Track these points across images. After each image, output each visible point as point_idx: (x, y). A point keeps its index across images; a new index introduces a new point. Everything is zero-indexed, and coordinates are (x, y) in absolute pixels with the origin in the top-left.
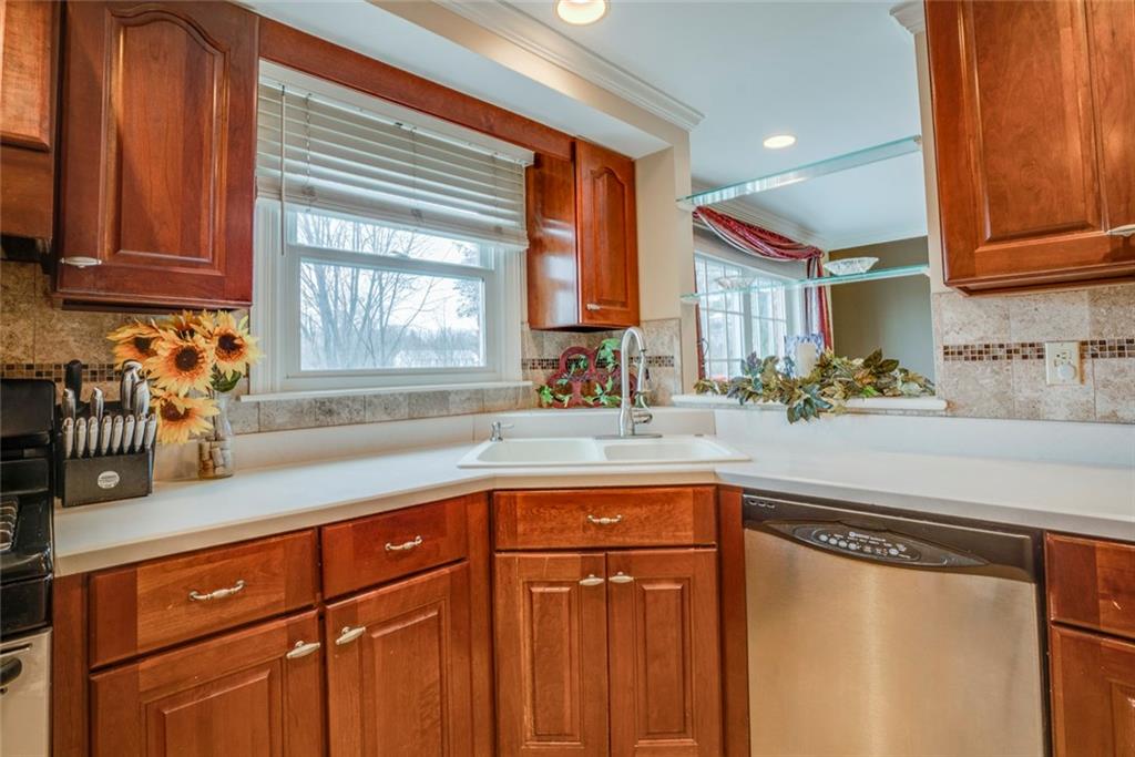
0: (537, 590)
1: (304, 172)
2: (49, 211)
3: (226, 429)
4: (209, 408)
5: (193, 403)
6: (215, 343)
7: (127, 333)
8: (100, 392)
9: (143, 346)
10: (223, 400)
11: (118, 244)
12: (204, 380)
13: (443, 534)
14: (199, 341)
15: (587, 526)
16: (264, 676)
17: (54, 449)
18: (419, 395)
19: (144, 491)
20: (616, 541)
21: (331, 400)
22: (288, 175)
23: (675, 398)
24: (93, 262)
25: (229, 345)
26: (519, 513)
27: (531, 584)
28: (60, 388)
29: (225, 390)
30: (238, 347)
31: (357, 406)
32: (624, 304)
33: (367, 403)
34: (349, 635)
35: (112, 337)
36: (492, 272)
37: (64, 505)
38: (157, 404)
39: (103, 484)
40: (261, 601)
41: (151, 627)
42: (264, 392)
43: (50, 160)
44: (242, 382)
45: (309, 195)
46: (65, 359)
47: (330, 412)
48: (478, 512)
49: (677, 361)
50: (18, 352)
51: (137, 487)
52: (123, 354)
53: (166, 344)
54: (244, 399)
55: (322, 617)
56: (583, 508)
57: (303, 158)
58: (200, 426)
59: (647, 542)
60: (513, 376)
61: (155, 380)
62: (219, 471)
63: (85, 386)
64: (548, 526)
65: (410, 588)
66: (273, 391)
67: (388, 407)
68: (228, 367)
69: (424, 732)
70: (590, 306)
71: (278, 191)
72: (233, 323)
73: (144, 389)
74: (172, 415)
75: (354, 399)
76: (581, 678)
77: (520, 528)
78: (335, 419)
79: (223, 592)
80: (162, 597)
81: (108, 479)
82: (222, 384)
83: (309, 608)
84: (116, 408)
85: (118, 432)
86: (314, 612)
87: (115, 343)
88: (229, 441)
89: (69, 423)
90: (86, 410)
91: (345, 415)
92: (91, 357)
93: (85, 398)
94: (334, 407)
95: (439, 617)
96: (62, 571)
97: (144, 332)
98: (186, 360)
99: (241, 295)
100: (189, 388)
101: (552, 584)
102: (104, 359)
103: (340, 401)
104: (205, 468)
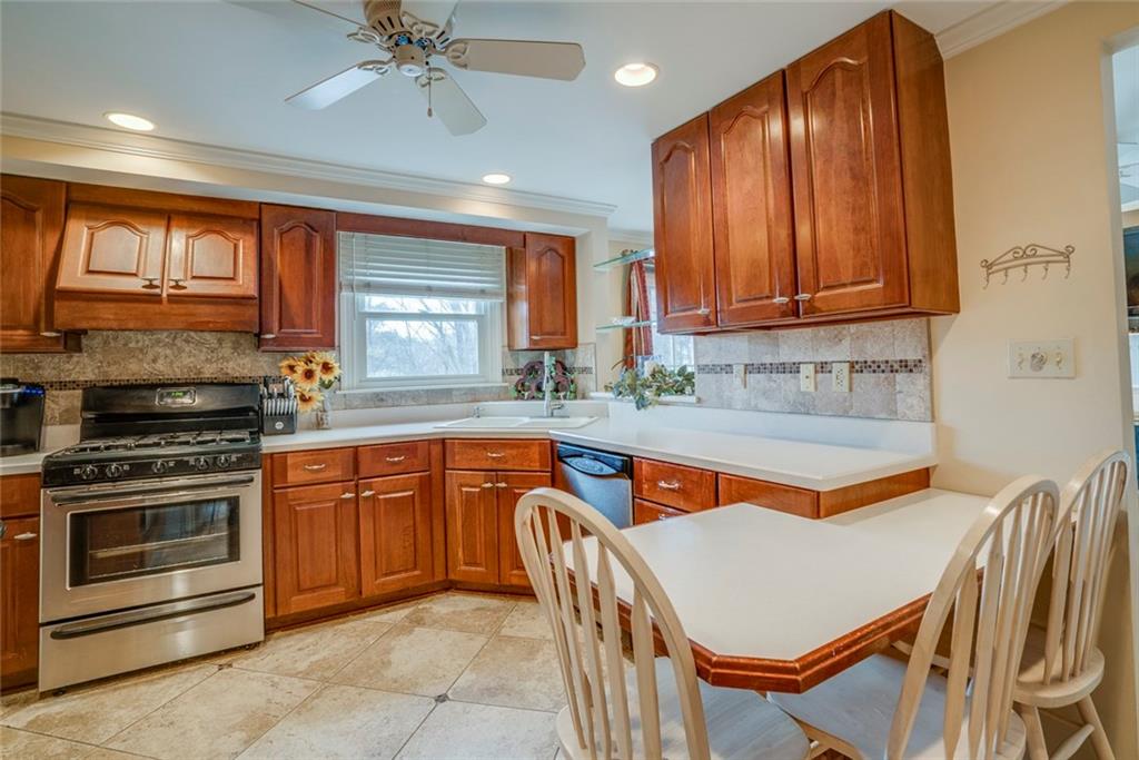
0: (464, 489)
1: (365, 275)
2: (257, 321)
3: (328, 406)
4: (319, 397)
5: (313, 394)
6: (320, 367)
7: (285, 363)
8: (275, 389)
9: (292, 368)
10: (326, 393)
11: (281, 328)
12: (316, 384)
13: (416, 457)
14: (313, 366)
15: (487, 458)
16: (333, 504)
17: (259, 412)
18: (433, 391)
19: (293, 433)
20: (501, 467)
21: (382, 393)
22: (357, 278)
23: (592, 394)
24: (272, 336)
25: (326, 367)
26: (456, 450)
27: (462, 486)
28: (262, 386)
29: (327, 388)
30: (330, 368)
31: (397, 396)
32: (564, 334)
33: (402, 395)
34: (367, 493)
35: (281, 365)
36: (483, 316)
37: (264, 435)
38: (298, 394)
39: (277, 427)
40: (332, 474)
41: (293, 477)
42: (349, 389)
43: (257, 301)
44: (335, 384)
45: (369, 287)
46: (262, 374)
47: (382, 400)
48: (436, 450)
49: (594, 370)
50: (246, 371)
51: (290, 429)
52: (285, 371)
53: (301, 368)
54: (338, 392)
55: (357, 486)
56: (485, 449)
57: (365, 267)
58: (316, 405)
59: (516, 468)
60: (496, 379)
61: (297, 384)
62: (325, 426)
63: (271, 386)
64: (470, 457)
65: (398, 479)
66: (353, 388)
67: (415, 397)
68: (327, 378)
69: (405, 548)
70: (535, 338)
71: (351, 287)
72: (330, 357)
73: (291, 387)
74: (304, 399)
75: (395, 393)
76: (485, 535)
77: (457, 458)
78: (385, 403)
79: (316, 467)
80: (296, 467)
81: (279, 425)
82: (326, 386)
83: (351, 480)
84: (281, 395)
85: (282, 405)
86: (353, 483)
87: (281, 367)
88: (330, 413)
89: (265, 401)
90: (271, 396)
91: (390, 401)
92: (273, 373)
93: (270, 391)
94: (384, 397)
95: (414, 495)
96: (264, 451)
97: (292, 362)
98: (309, 375)
99: (329, 343)
100: (310, 387)
101: (472, 487)
102: (277, 374)
103: (387, 394)
104: (319, 425)
